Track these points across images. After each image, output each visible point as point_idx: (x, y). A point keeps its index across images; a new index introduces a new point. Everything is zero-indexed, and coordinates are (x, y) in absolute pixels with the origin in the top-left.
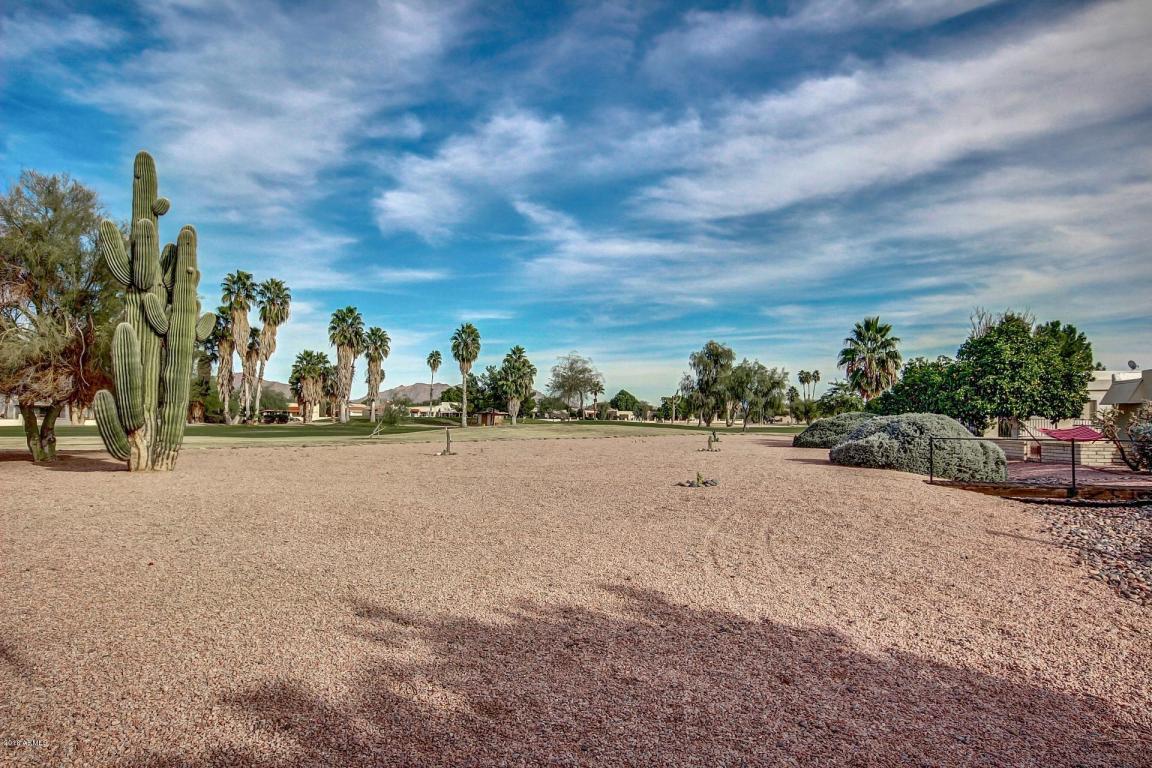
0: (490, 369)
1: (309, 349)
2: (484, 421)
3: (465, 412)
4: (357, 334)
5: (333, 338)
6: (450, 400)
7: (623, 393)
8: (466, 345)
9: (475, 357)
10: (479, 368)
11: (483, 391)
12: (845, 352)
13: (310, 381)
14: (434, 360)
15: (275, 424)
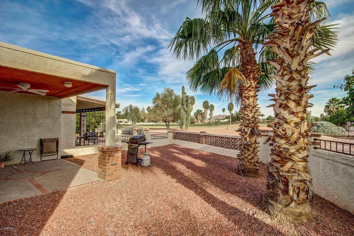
0: (236, 112)
1: (198, 109)
2: (235, 123)
3: (230, 121)
4: (208, 106)
5: (203, 107)
6: (227, 118)
7: (270, 116)
8: (231, 107)
9: (233, 109)
10: (233, 112)
11: (234, 117)
12: (326, 106)
13: (199, 115)
14: (224, 110)
15: (192, 124)
